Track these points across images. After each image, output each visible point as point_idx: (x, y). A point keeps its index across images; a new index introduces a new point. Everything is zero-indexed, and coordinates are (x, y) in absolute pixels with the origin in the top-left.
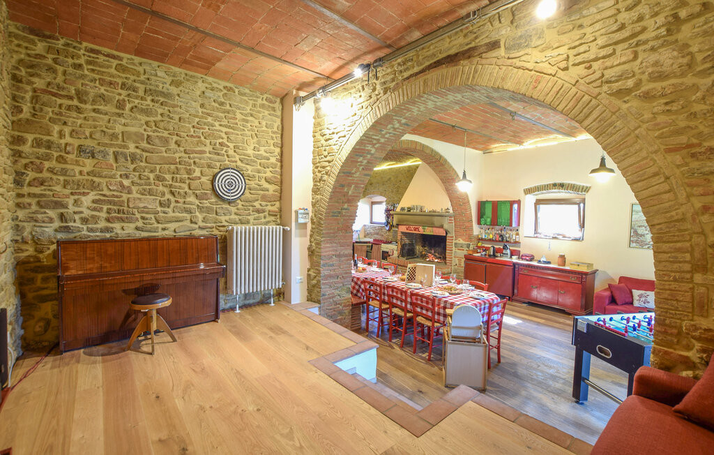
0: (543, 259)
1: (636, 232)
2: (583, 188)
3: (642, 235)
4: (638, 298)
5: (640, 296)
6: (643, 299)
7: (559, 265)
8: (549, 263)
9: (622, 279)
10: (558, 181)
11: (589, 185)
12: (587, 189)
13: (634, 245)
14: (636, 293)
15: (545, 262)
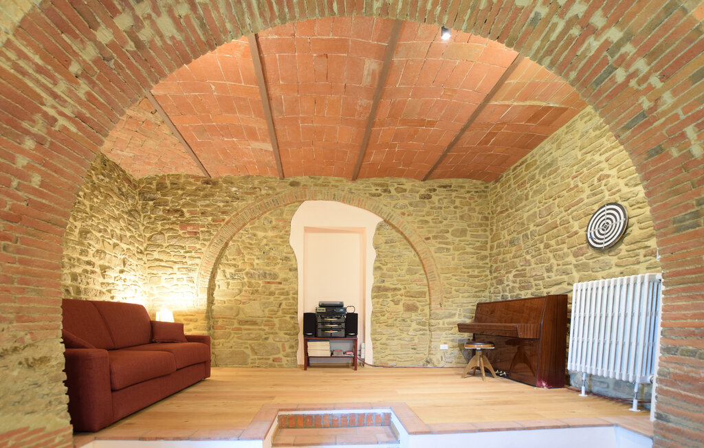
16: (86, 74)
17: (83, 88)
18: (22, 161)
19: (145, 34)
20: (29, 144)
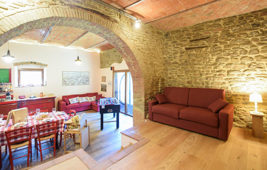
0: (32, 97)
1: (64, 80)
2: (44, 65)
3: (66, 82)
4: (71, 101)
5: (72, 100)
6: (72, 101)
7: (40, 97)
8: (35, 97)
9: (63, 97)
10: (33, 61)
11: (47, 64)
12: (46, 65)
13: (64, 85)
14: (70, 100)
15: (33, 97)
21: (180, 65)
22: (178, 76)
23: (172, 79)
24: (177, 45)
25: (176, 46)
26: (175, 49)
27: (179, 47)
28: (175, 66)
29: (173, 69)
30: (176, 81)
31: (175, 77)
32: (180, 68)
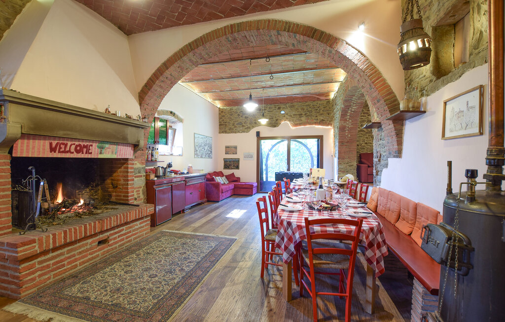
0: (185, 171)
1: (195, 149)
2: (180, 119)
3: (197, 151)
13: (196, 156)
16: (350, 119)
17: (350, 121)
18: (346, 134)
19: (353, 110)
20: (347, 131)
21: (367, 133)
22: (366, 143)
23: (360, 147)
24: (364, 113)
25: (362, 114)
26: (362, 117)
27: (365, 116)
28: (361, 134)
29: (360, 137)
30: (364, 148)
31: (363, 145)
32: (367, 136)
